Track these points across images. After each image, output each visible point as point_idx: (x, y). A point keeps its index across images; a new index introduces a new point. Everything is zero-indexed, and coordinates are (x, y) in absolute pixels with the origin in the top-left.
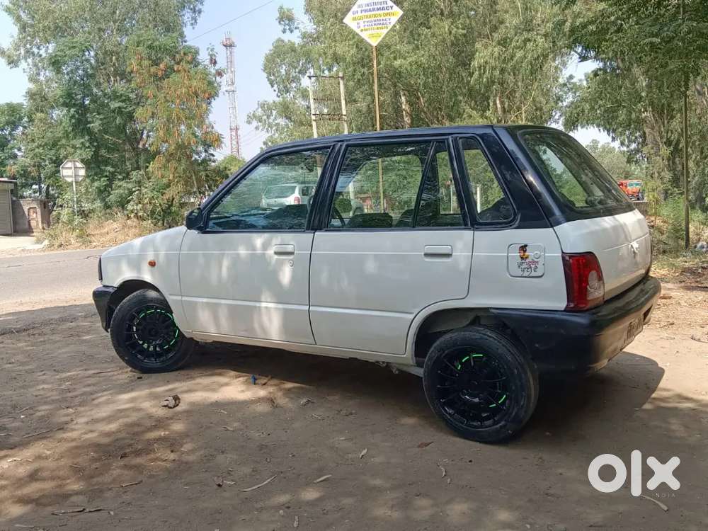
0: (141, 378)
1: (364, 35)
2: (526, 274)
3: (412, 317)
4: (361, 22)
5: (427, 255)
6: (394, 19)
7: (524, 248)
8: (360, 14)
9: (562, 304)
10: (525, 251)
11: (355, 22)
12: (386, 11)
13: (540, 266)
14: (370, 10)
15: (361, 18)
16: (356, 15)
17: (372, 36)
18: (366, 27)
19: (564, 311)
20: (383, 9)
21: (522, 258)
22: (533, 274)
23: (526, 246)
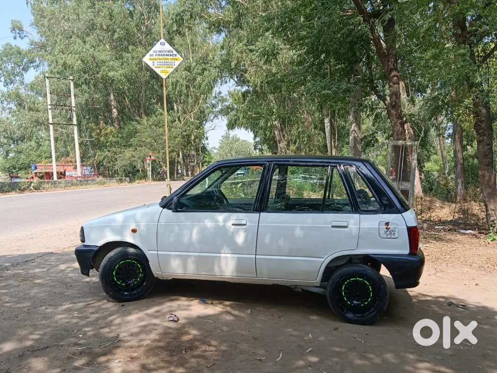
0: (124, 305)
1: (158, 71)
2: (389, 237)
3: (323, 260)
4: (156, 62)
5: (333, 227)
6: (177, 63)
7: (387, 224)
8: (154, 57)
9: (407, 252)
10: (388, 225)
11: (152, 62)
12: (172, 57)
13: (396, 233)
14: (162, 55)
15: (155, 59)
16: (152, 57)
17: (162, 72)
18: (159, 66)
19: (408, 255)
20: (171, 55)
21: (387, 229)
22: (393, 237)
23: (388, 223)
